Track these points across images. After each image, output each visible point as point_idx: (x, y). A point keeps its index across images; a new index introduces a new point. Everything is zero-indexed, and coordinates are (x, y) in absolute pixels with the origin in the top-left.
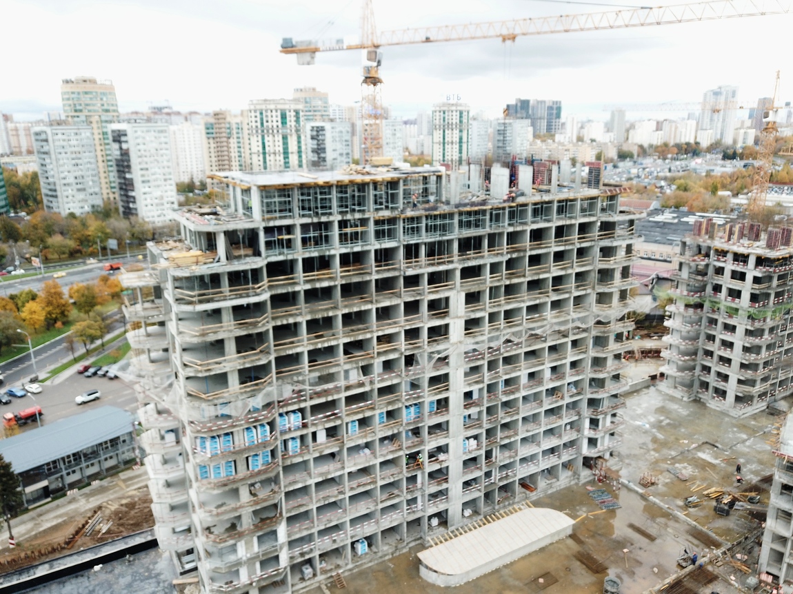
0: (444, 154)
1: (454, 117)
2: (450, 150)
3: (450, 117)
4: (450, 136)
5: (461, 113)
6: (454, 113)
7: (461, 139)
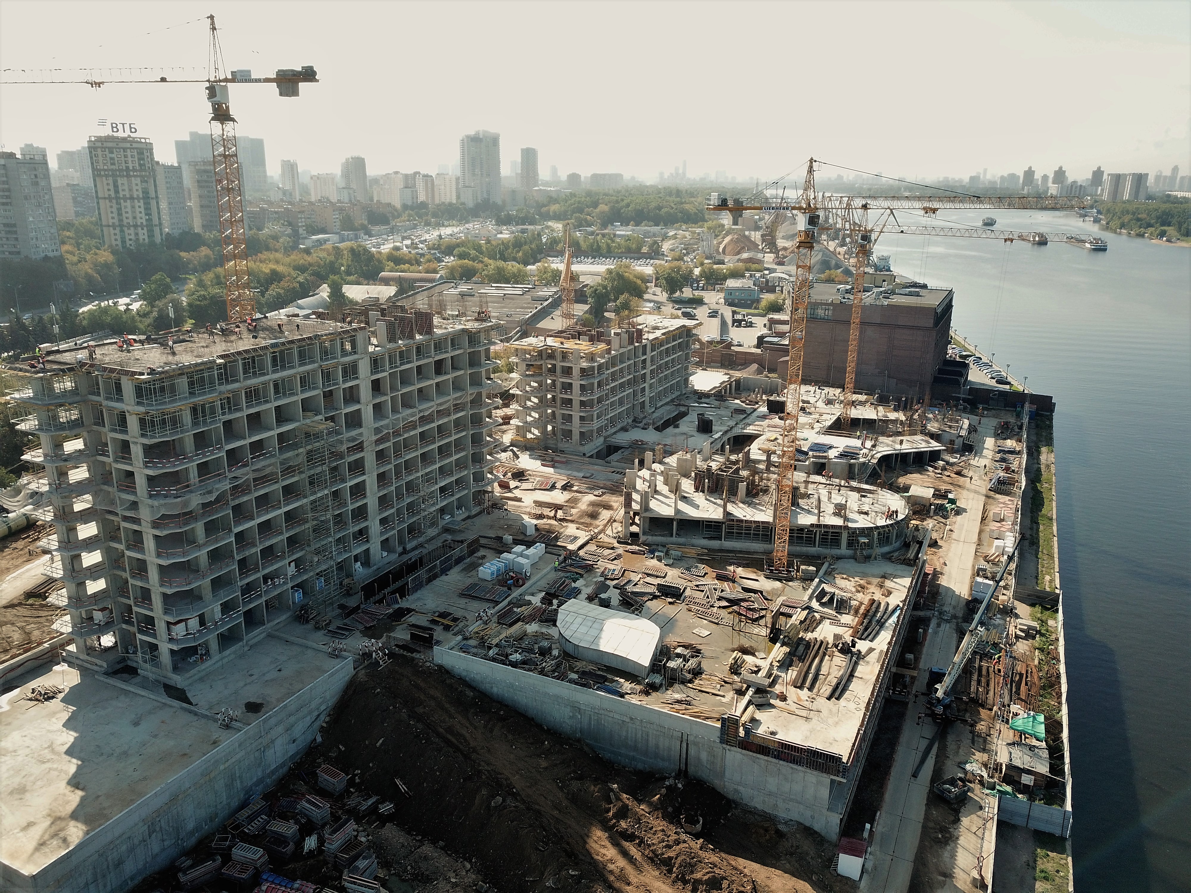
0: (120, 214)
1: (130, 159)
2: (129, 210)
3: (123, 159)
4: (126, 187)
5: (141, 152)
6: (129, 153)
7: (146, 192)
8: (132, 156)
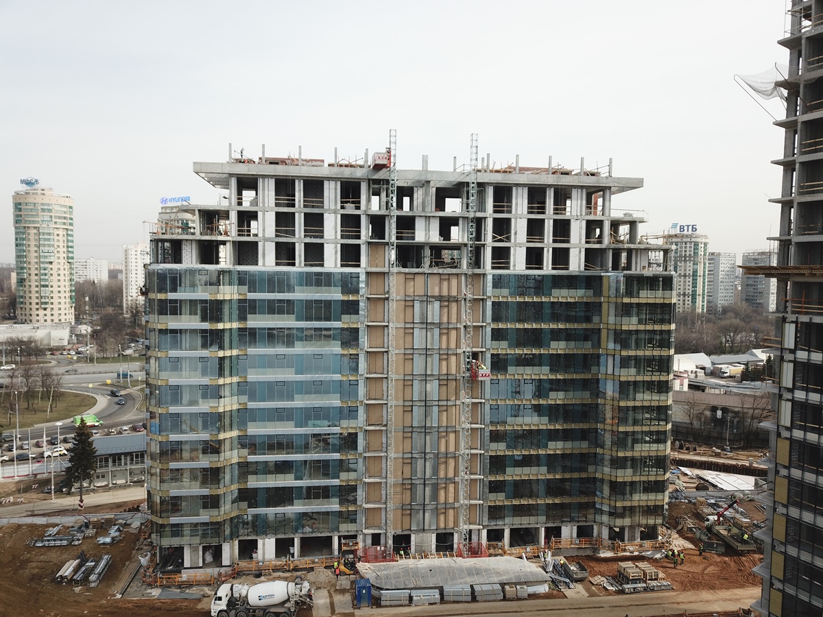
1: (688, 249)
3: (684, 249)
4: (682, 268)
5: (696, 244)
6: (688, 245)
7: (695, 271)
8: (690, 247)
